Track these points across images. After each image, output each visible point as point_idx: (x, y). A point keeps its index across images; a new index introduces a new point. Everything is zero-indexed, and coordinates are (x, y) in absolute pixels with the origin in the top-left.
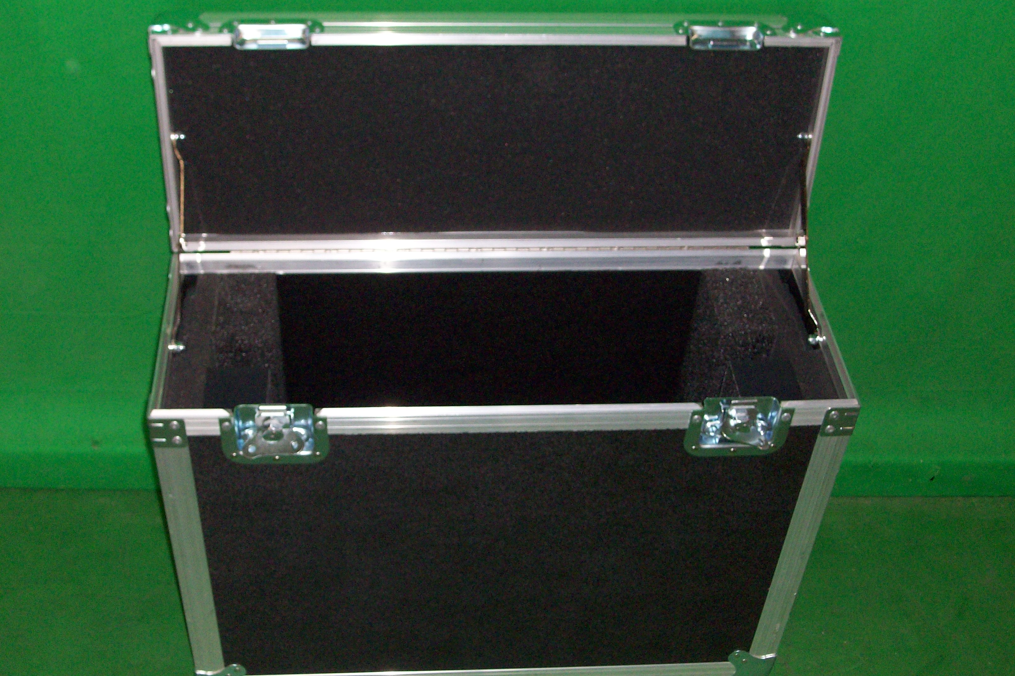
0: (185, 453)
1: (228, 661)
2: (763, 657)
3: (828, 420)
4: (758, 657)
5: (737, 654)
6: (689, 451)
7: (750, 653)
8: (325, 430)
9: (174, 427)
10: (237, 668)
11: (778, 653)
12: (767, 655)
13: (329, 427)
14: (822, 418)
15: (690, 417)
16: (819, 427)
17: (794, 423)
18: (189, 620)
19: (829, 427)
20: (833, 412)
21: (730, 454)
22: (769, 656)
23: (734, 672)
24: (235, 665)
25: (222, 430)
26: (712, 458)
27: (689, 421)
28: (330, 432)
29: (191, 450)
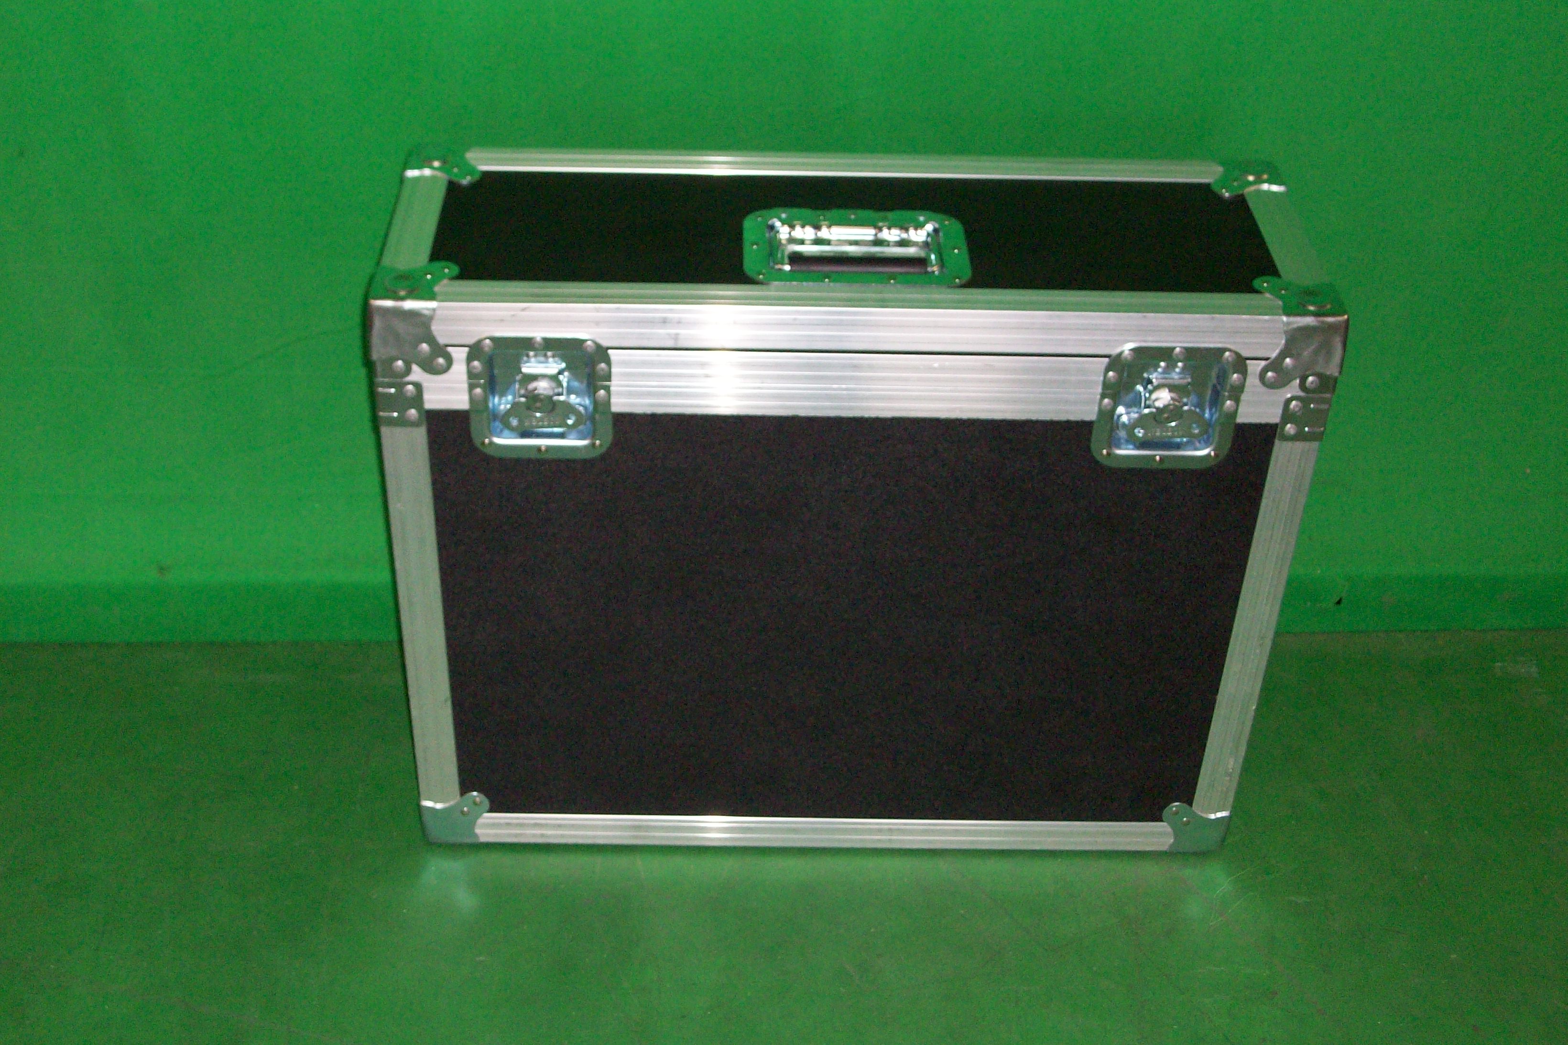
0: (420, 436)
1: (465, 788)
2: (1212, 816)
3: (1287, 416)
4: (1204, 815)
5: (1174, 809)
6: (1098, 458)
7: (1193, 808)
8: (608, 403)
9: (409, 394)
10: (478, 799)
11: (1235, 810)
12: (1217, 813)
13: (614, 400)
14: (1279, 411)
15: (1098, 401)
16: (1276, 425)
17: (1240, 420)
18: (414, 713)
19: (1289, 426)
20: (1294, 403)
21: (1155, 466)
22: (1219, 815)
23: (1172, 841)
24: (475, 793)
25: (472, 400)
26: (1130, 471)
27: (1096, 408)
28: (615, 409)
29: (430, 431)
